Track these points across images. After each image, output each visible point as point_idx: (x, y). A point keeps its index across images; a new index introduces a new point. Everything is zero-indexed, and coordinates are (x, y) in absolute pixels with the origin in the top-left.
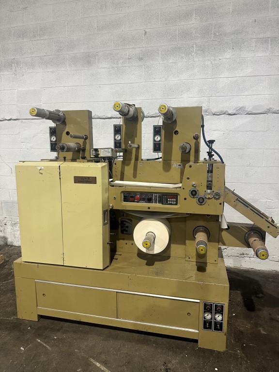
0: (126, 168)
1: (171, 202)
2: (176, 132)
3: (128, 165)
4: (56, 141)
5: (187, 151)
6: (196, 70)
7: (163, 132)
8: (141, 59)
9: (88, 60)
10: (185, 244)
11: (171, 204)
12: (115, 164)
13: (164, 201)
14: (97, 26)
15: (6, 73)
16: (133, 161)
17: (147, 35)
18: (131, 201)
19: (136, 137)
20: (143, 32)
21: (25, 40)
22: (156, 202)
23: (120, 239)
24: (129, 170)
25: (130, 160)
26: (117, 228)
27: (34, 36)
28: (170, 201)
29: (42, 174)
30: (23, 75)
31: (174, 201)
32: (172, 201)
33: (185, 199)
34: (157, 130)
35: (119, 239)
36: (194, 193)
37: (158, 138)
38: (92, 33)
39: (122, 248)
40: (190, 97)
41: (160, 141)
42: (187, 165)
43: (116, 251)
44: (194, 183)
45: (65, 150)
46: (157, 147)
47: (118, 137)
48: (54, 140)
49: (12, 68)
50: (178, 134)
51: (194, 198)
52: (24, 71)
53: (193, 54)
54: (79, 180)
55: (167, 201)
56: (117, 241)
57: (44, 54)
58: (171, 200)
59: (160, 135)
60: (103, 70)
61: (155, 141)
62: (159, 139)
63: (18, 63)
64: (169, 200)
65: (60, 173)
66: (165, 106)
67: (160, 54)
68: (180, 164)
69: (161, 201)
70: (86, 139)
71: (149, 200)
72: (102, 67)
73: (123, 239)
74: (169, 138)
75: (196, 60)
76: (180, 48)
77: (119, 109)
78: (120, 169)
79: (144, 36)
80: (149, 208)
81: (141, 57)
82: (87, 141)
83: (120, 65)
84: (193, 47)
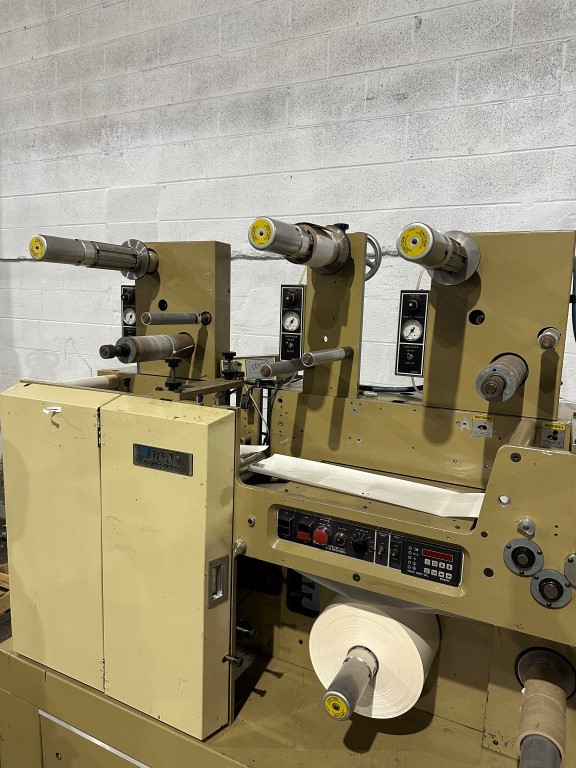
0: (310, 415)
1: (434, 572)
2: (477, 317)
3: (317, 407)
4: (134, 325)
5: (508, 394)
6: (564, 121)
7: (430, 313)
8: (401, 97)
9: (266, 109)
10: (484, 689)
11: (436, 579)
12: (280, 400)
13: (413, 565)
14: (293, 20)
15: (89, 150)
16: (330, 400)
17: (424, 28)
18: (301, 542)
19: (345, 324)
20: (413, 22)
21: (129, 71)
22: (381, 560)
23: (284, 624)
24: (318, 423)
25: (324, 392)
26: (278, 592)
27: (149, 60)
28: (431, 567)
29: (57, 426)
30: (122, 154)
31: (445, 571)
32: (438, 569)
33: (489, 572)
34: (412, 307)
35: (281, 624)
36: (523, 557)
37: (413, 332)
38: (280, 38)
39: (288, 650)
40: (539, 201)
41: (420, 340)
42: (505, 450)
43: (270, 656)
44: (526, 521)
45: (131, 358)
46: (408, 359)
47: (292, 323)
48: (132, 321)
49: (100, 140)
50: (482, 320)
51: (522, 575)
52: (124, 143)
53: (558, 71)
54: (147, 456)
55: (421, 567)
56: (276, 629)
57: (168, 103)
58: (435, 563)
59: (422, 322)
60: (303, 132)
61: (403, 339)
62: (417, 333)
63: (112, 127)
64: (427, 562)
65: (99, 429)
66: (422, 233)
67: (457, 79)
68: (483, 421)
69: (400, 563)
70: (206, 322)
71: (360, 550)
72: (299, 126)
73: (293, 627)
74: (450, 335)
75: (566, 88)
76: (517, 58)
77: (268, 243)
78: (292, 417)
79: (412, 32)
80: (356, 577)
81: (403, 91)
82: (210, 329)
83: (345, 117)
84: (560, 51)
